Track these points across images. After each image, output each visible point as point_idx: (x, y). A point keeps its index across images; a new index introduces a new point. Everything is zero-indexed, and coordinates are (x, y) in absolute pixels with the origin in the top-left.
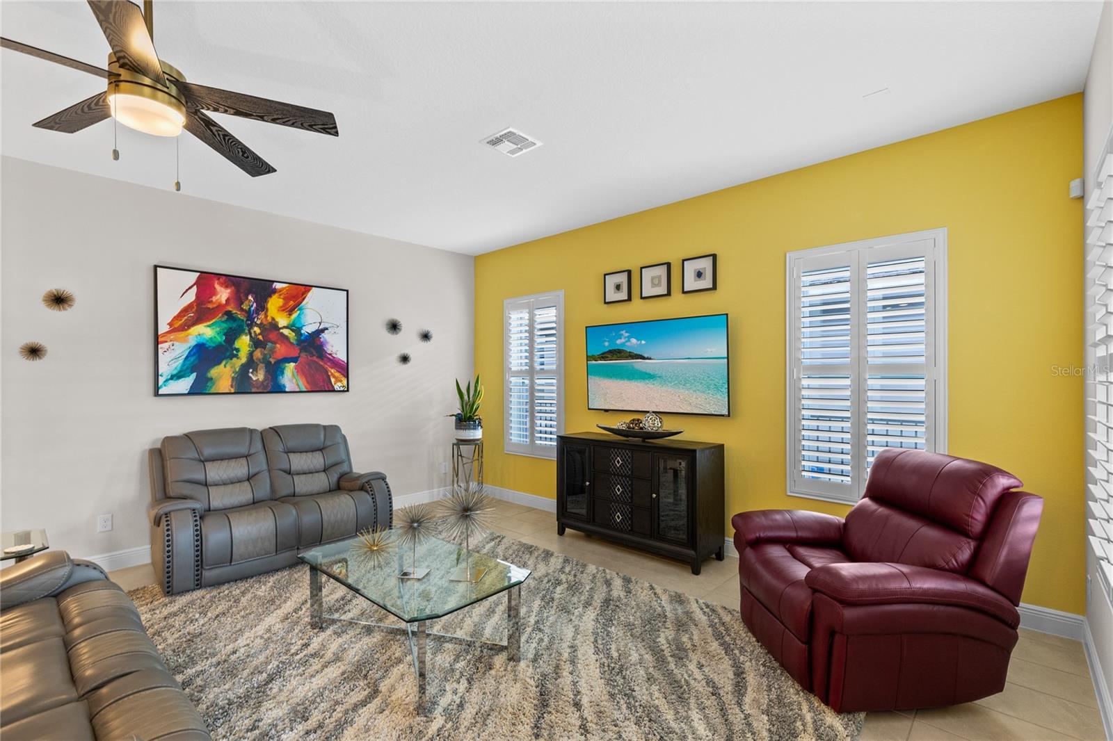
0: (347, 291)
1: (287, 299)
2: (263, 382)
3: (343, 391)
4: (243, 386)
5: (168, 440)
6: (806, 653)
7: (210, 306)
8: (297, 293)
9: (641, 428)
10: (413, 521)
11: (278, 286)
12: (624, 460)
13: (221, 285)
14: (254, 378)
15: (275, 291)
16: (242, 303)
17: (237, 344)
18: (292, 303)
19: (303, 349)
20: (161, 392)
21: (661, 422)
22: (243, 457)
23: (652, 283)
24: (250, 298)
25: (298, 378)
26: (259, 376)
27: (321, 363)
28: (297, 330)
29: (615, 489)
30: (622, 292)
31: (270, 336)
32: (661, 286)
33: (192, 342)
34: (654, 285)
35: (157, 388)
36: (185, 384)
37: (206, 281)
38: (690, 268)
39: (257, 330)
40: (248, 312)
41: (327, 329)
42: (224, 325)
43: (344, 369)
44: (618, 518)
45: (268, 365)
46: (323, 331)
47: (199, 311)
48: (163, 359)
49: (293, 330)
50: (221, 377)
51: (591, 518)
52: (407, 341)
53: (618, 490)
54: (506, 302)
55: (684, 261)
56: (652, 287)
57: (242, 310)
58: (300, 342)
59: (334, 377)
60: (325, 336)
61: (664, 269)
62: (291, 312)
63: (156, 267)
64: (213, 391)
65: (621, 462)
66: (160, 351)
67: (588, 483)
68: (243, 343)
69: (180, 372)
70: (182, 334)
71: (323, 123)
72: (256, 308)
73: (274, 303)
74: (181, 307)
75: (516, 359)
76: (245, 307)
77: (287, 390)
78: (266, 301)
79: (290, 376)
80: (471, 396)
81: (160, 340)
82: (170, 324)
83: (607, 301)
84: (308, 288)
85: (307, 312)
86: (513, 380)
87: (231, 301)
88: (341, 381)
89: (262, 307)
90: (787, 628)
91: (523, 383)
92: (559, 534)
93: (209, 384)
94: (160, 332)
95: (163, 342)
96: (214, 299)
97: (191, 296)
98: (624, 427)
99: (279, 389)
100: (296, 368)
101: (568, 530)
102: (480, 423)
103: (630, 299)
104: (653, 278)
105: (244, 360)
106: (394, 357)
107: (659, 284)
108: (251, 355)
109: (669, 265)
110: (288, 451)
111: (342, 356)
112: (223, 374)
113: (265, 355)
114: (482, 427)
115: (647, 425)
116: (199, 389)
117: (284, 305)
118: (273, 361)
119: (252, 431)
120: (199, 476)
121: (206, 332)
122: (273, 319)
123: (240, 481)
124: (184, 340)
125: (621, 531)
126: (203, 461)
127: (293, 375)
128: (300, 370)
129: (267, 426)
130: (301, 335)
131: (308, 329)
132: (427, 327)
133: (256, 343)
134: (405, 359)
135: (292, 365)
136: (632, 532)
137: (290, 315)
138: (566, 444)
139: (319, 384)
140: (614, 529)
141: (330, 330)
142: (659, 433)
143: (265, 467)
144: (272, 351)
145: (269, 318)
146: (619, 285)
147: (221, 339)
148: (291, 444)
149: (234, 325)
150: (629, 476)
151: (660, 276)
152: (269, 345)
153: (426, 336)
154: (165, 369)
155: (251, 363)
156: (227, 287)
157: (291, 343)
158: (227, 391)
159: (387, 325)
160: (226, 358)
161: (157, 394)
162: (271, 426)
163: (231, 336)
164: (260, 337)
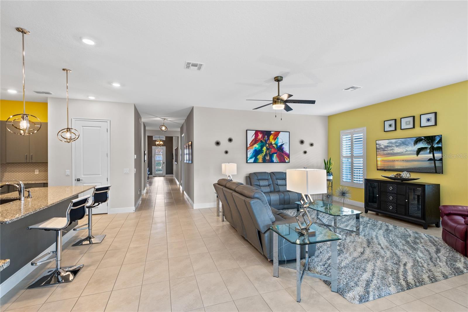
0: (289, 132)
1: (274, 136)
2: (269, 160)
3: (288, 162)
4: (264, 161)
5: (250, 174)
6: (464, 244)
7: (258, 139)
8: (277, 133)
9: (401, 177)
10: (328, 195)
11: (272, 132)
12: (393, 188)
13: (260, 133)
14: (267, 159)
15: (271, 134)
16: (264, 138)
17: (263, 149)
18: (275, 137)
19: (278, 150)
20: (248, 162)
21: (410, 175)
22: (267, 180)
23: (406, 123)
24: (266, 136)
25: (277, 158)
26: (268, 158)
27: (282, 154)
28: (277, 145)
29: (389, 198)
30: (392, 127)
31: (271, 147)
32: (410, 124)
33: (254, 149)
34: (406, 124)
35: (247, 161)
36: (252, 160)
37: (257, 132)
38: (424, 118)
39: (267, 145)
40: (265, 140)
41: (284, 144)
42: (260, 144)
43: (288, 156)
44: (391, 208)
45: (270, 154)
46: (283, 144)
47: (255, 141)
48: (248, 153)
49: (276, 145)
50: (260, 158)
51: (379, 208)
52: (306, 147)
53: (391, 198)
54: (341, 132)
55: (421, 115)
56: (406, 125)
57: (264, 140)
58: (277, 148)
59: (286, 158)
60: (284, 146)
61: (411, 119)
62: (275, 139)
63: (247, 130)
64: (258, 162)
65: (392, 188)
66: (248, 152)
67: (377, 195)
68: (264, 149)
69: (252, 157)
70: (252, 147)
71: (313, 102)
72: (267, 139)
73: (271, 137)
74: (252, 140)
75: (345, 152)
76: (265, 139)
77: (274, 162)
78: (269, 137)
79: (275, 158)
80: (328, 165)
81: (248, 149)
82: (250, 145)
83: (385, 131)
84: (279, 132)
85: (279, 139)
86: (344, 159)
87: (262, 138)
88: (287, 159)
89: (269, 139)
90: (458, 238)
91: (348, 160)
92: (365, 212)
93: (257, 160)
94: (248, 147)
95: (249, 149)
96: (258, 137)
97: (254, 137)
98: (393, 176)
99: (272, 162)
100: (276, 155)
101: (369, 212)
102: (332, 174)
103: (396, 129)
104: (406, 122)
105: (265, 154)
106: (302, 152)
107: (409, 124)
108: (266, 152)
109: (414, 117)
110: (277, 179)
111: (288, 152)
112: (260, 157)
113: (269, 152)
114: (333, 175)
115: (403, 175)
116: (255, 161)
117: (274, 137)
118: (271, 154)
119: (268, 173)
120: (258, 184)
121: (257, 146)
122: (271, 142)
123: (267, 186)
124: (252, 148)
125: (392, 213)
126: (259, 180)
127: (276, 158)
128: (277, 156)
129: (271, 172)
130: (278, 146)
131: (279, 144)
132: (312, 142)
133: (267, 149)
134: (305, 152)
135: (275, 155)
136: (397, 213)
137: (275, 140)
138: (368, 182)
139: (282, 160)
140: (389, 212)
141: (285, 144)
142: (409, 179)
143: (272, 183)
144: (271, 151)
145: (270, 142)
146: (391, 125)
147: (260, 148)
148: (277, 177)
149: (262, 144)
150: (396, 194)
151: (410, 121)
152: (270, 149)
153: (312, 145)
154: (249, 156)
155: (266, 155)
156: (261, 134)
157: (275, 149)
158: (261, 162)
159: (300, 141)
160: (260, 153)
161: (247, 162)
162: (272, 172)
163: (262, 147)
164: (268, 147)
